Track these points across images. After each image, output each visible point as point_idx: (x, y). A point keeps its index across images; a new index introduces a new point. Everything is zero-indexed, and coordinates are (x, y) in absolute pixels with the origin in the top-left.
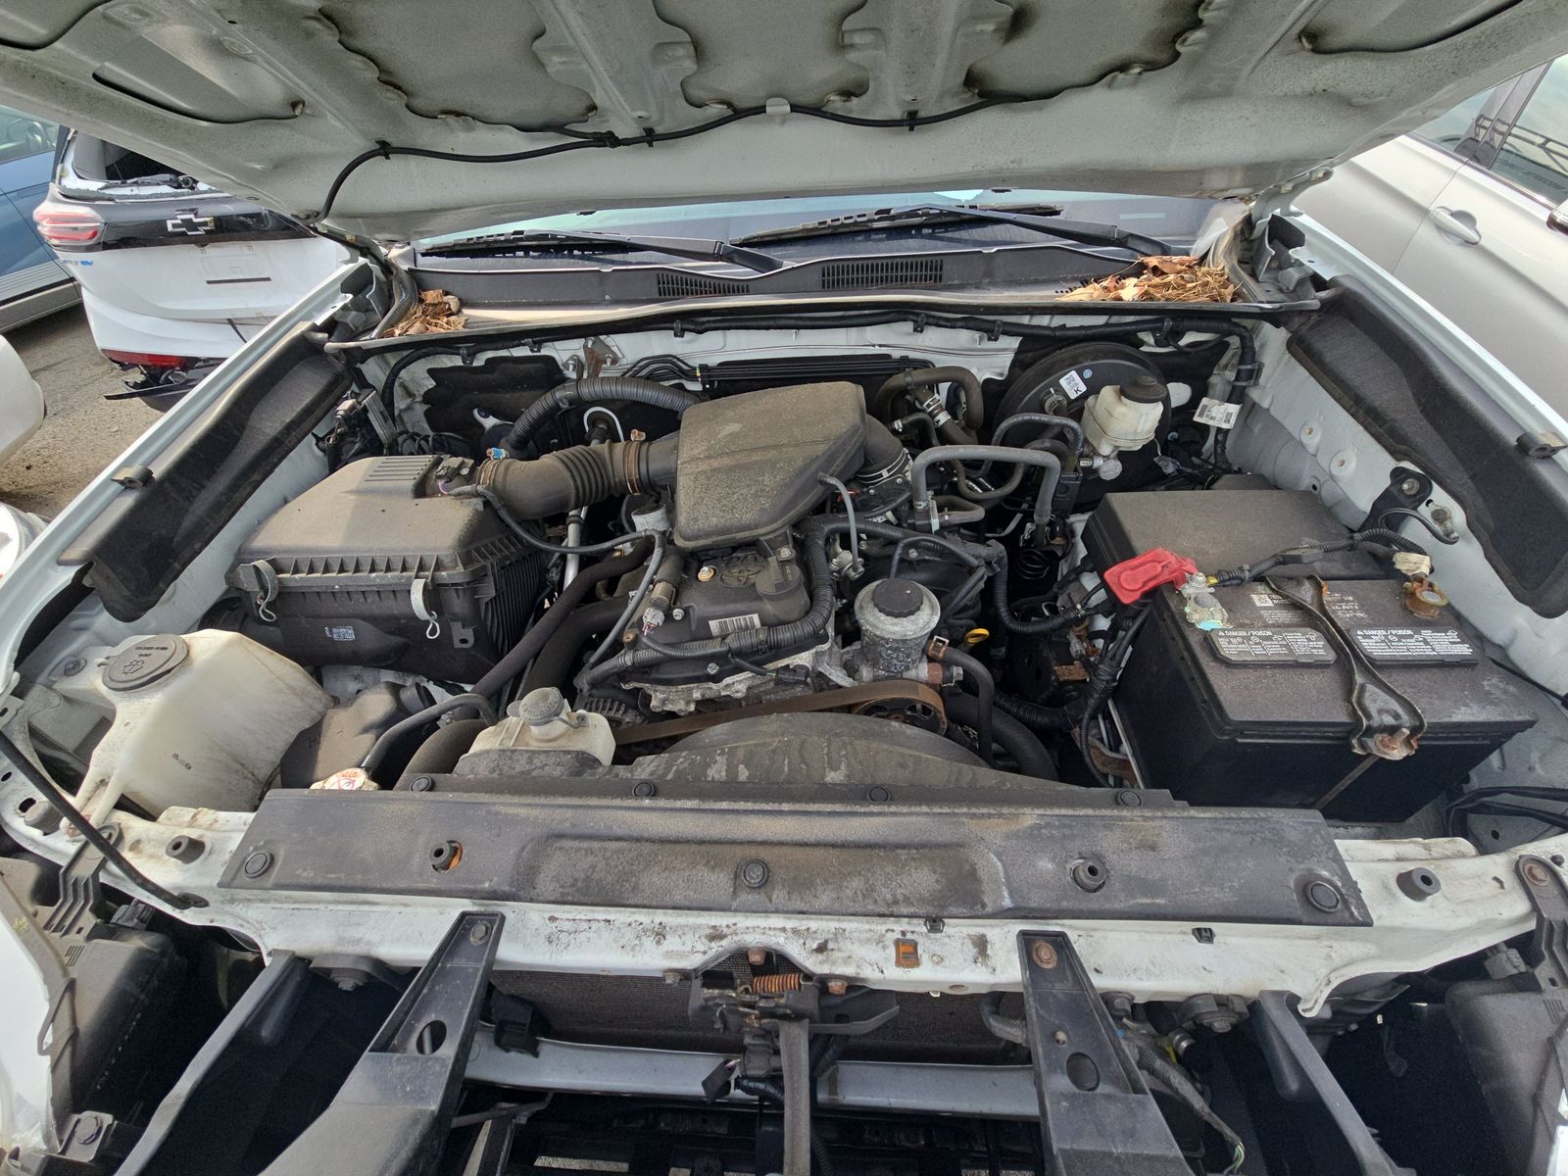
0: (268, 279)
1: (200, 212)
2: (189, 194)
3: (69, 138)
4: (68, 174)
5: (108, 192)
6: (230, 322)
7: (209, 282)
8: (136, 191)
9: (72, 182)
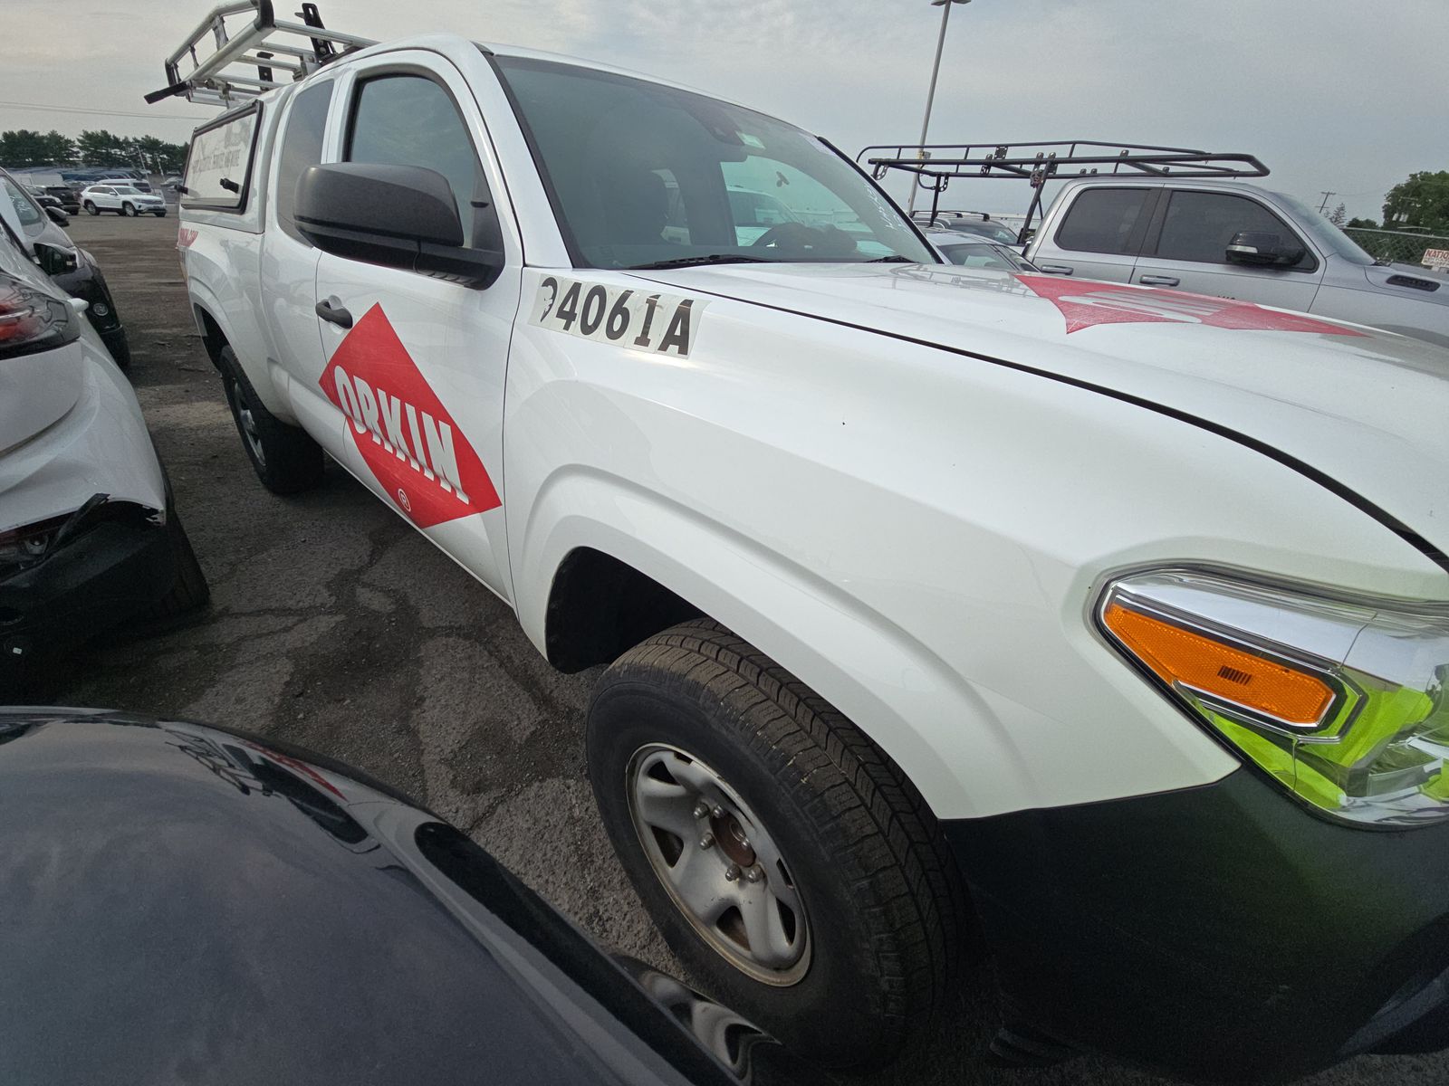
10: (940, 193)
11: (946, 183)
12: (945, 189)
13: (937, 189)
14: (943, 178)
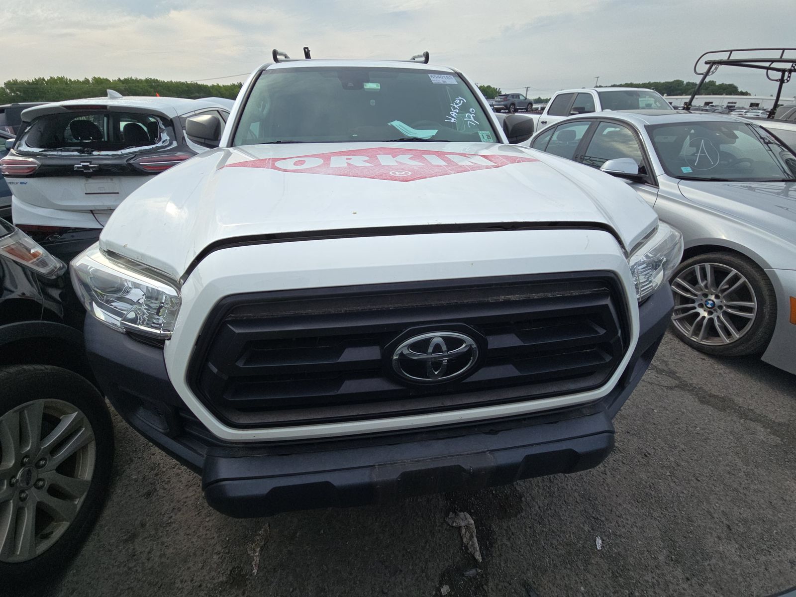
0: (118, 193)
1: (92, 163)
2: (87, 156)
3: (26, 131)
4: (22, 145)
5: (44, 153)
6: (92, 212)
7: (86, 194)
8: (60, 153)
9: (24, 148)
10: (784, 84)
11: (789, 77)
12: (788, 81)
13: (782, 81)
14: (787, 73)
